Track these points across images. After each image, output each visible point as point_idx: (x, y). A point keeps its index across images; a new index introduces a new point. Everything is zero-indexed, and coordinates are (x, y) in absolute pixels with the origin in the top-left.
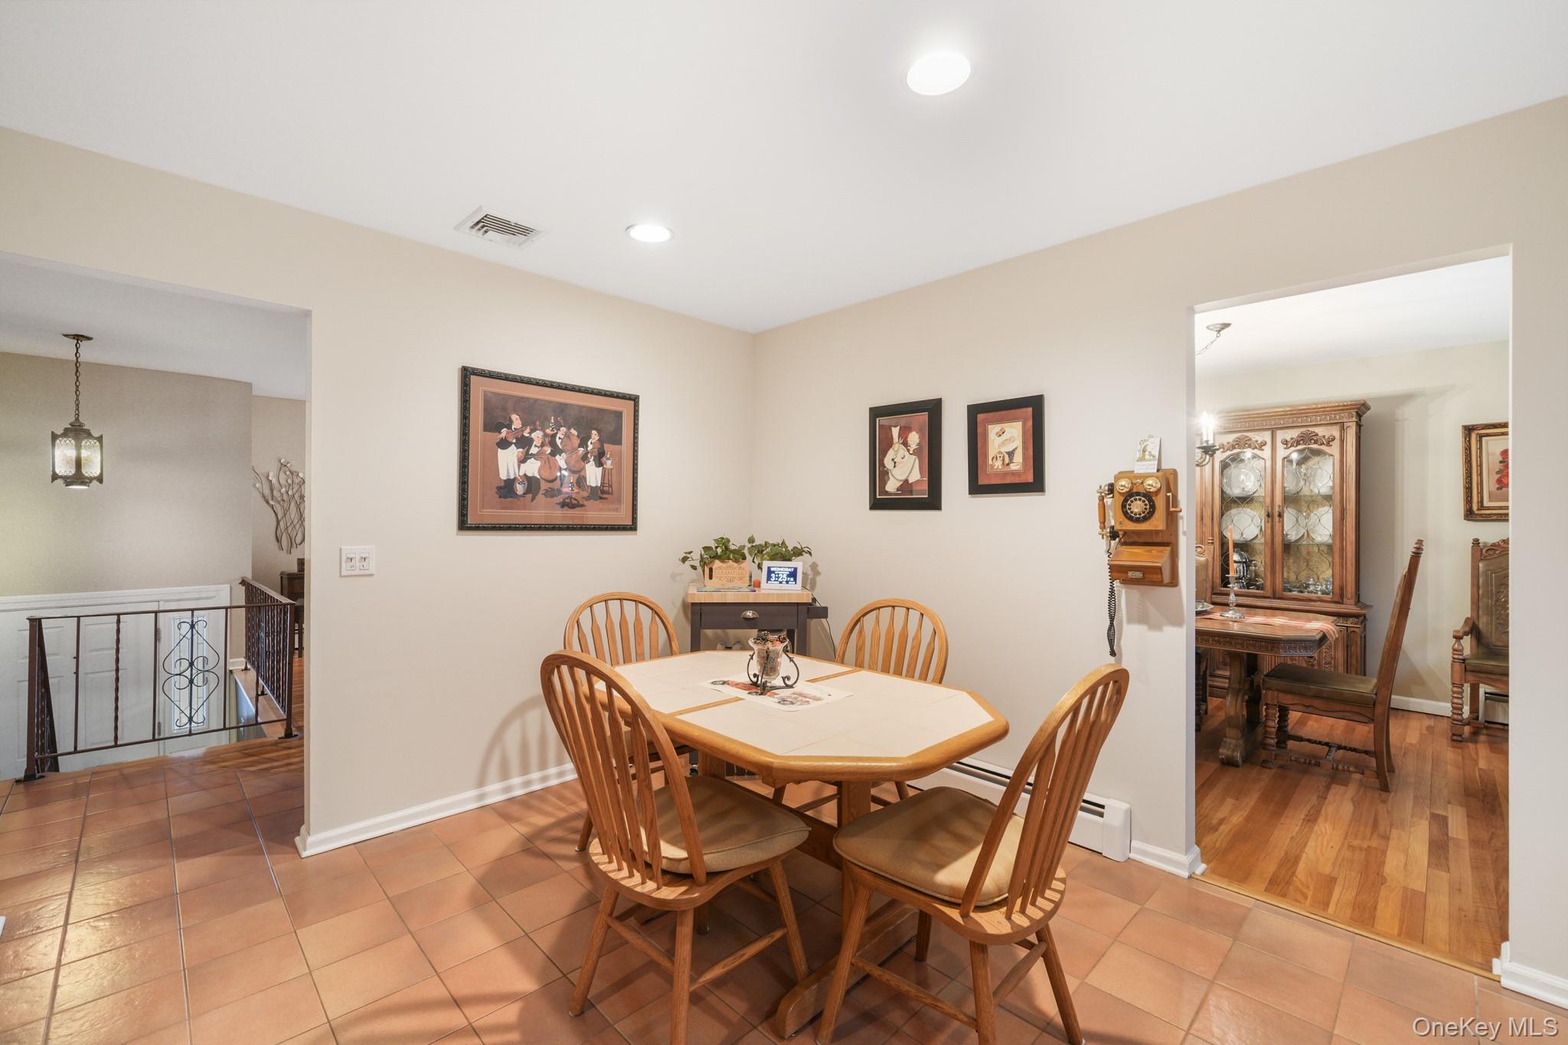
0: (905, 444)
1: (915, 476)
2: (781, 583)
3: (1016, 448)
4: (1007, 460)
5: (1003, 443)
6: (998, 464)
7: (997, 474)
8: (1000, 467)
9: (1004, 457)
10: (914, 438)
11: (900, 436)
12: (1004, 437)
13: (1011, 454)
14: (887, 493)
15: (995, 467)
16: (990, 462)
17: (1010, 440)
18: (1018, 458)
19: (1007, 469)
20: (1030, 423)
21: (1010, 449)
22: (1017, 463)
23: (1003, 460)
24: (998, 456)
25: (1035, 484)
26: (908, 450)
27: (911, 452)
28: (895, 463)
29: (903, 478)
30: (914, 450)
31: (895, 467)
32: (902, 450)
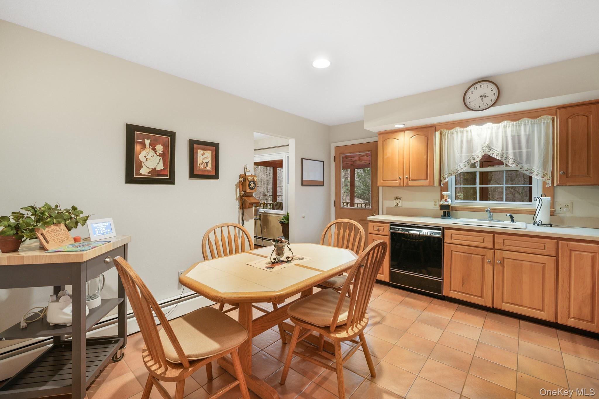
0: (154, 150)
1: (160, 167)
2: (103, 234)
3: (209, 161)
4: (205, 166)
5: (204, 158)
6: (202, 166)
7: (202, 171)
8: (203, 168)
9: (204, 164)
10: (160, 148)
11: (150, 145)
12: (204, 156)
13: (207, 163)
14: (141, 174)
15: (201, 168)
16: (199, 165)
17: (207, 158)
18: (210, 165)
19: (205, 169)
20: (214, 153)
21: (207, 161)
22: (209, 167)
23: (204, 165)
24: (202, 163)
25: (215, 176)
26: (156, 154)
27: (158, 154)
28: (147, 159)
29: (153, 167)
30: (160, 154)
31: (146, 160)
32: (152, 153)
